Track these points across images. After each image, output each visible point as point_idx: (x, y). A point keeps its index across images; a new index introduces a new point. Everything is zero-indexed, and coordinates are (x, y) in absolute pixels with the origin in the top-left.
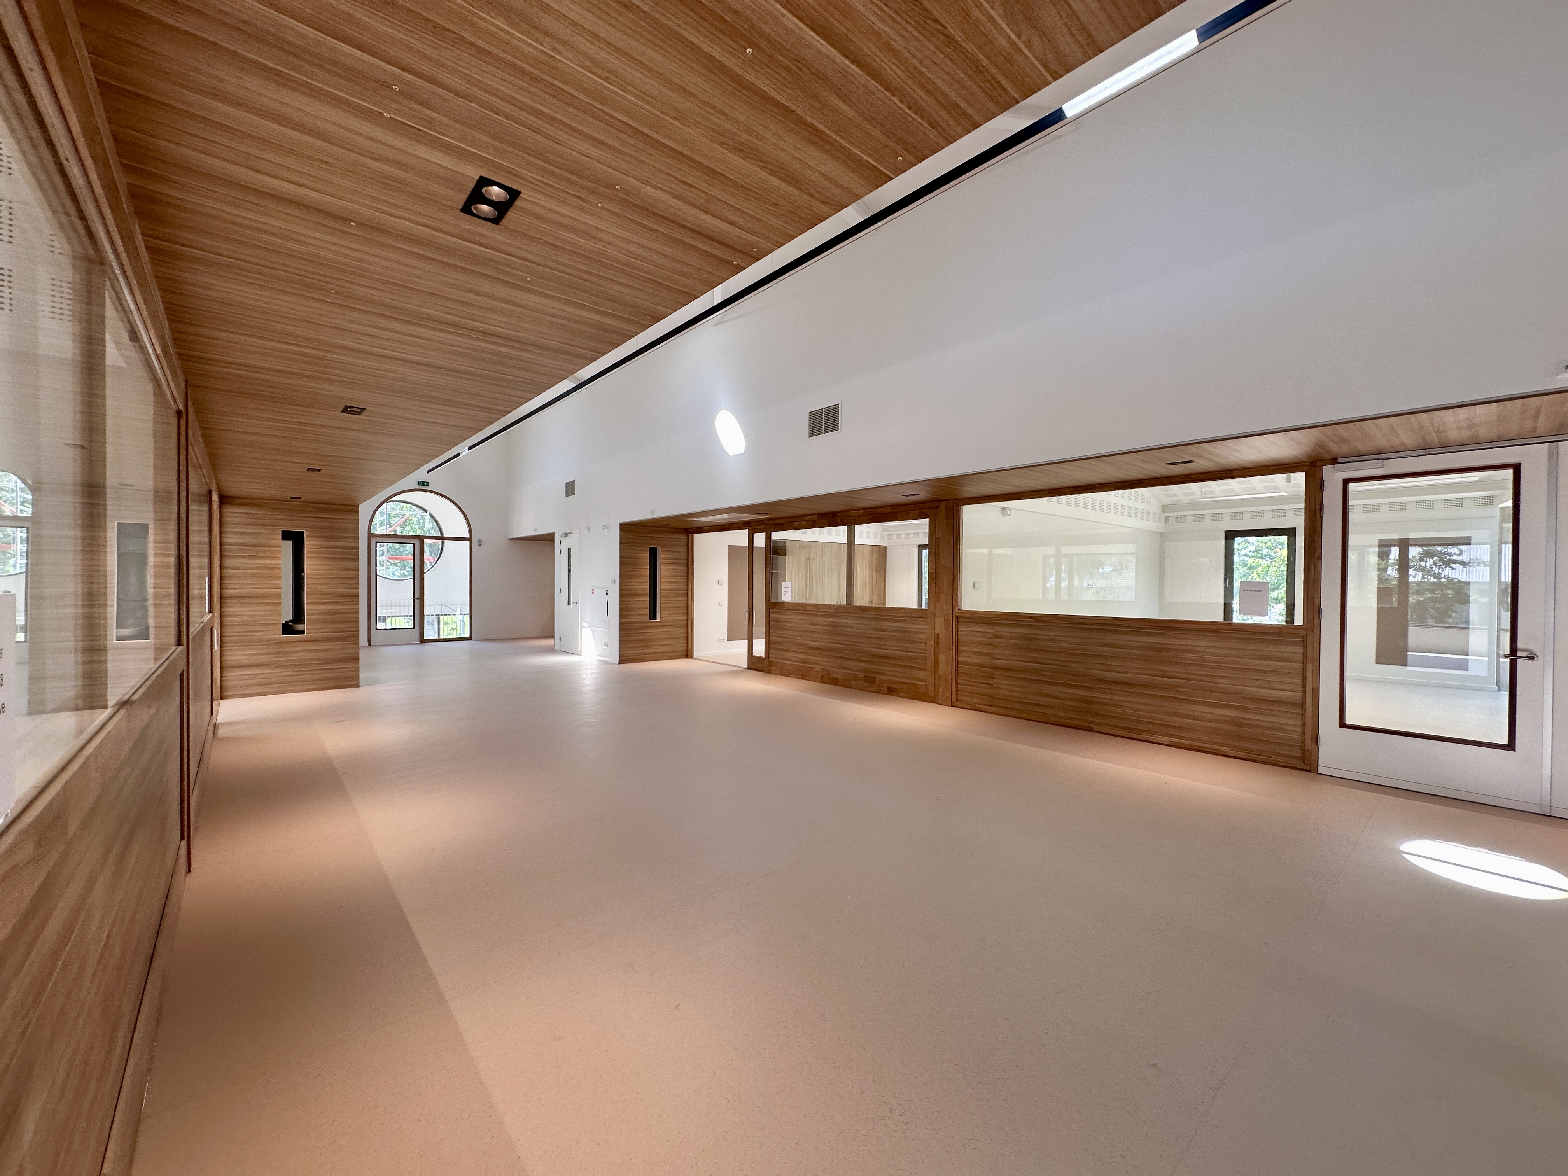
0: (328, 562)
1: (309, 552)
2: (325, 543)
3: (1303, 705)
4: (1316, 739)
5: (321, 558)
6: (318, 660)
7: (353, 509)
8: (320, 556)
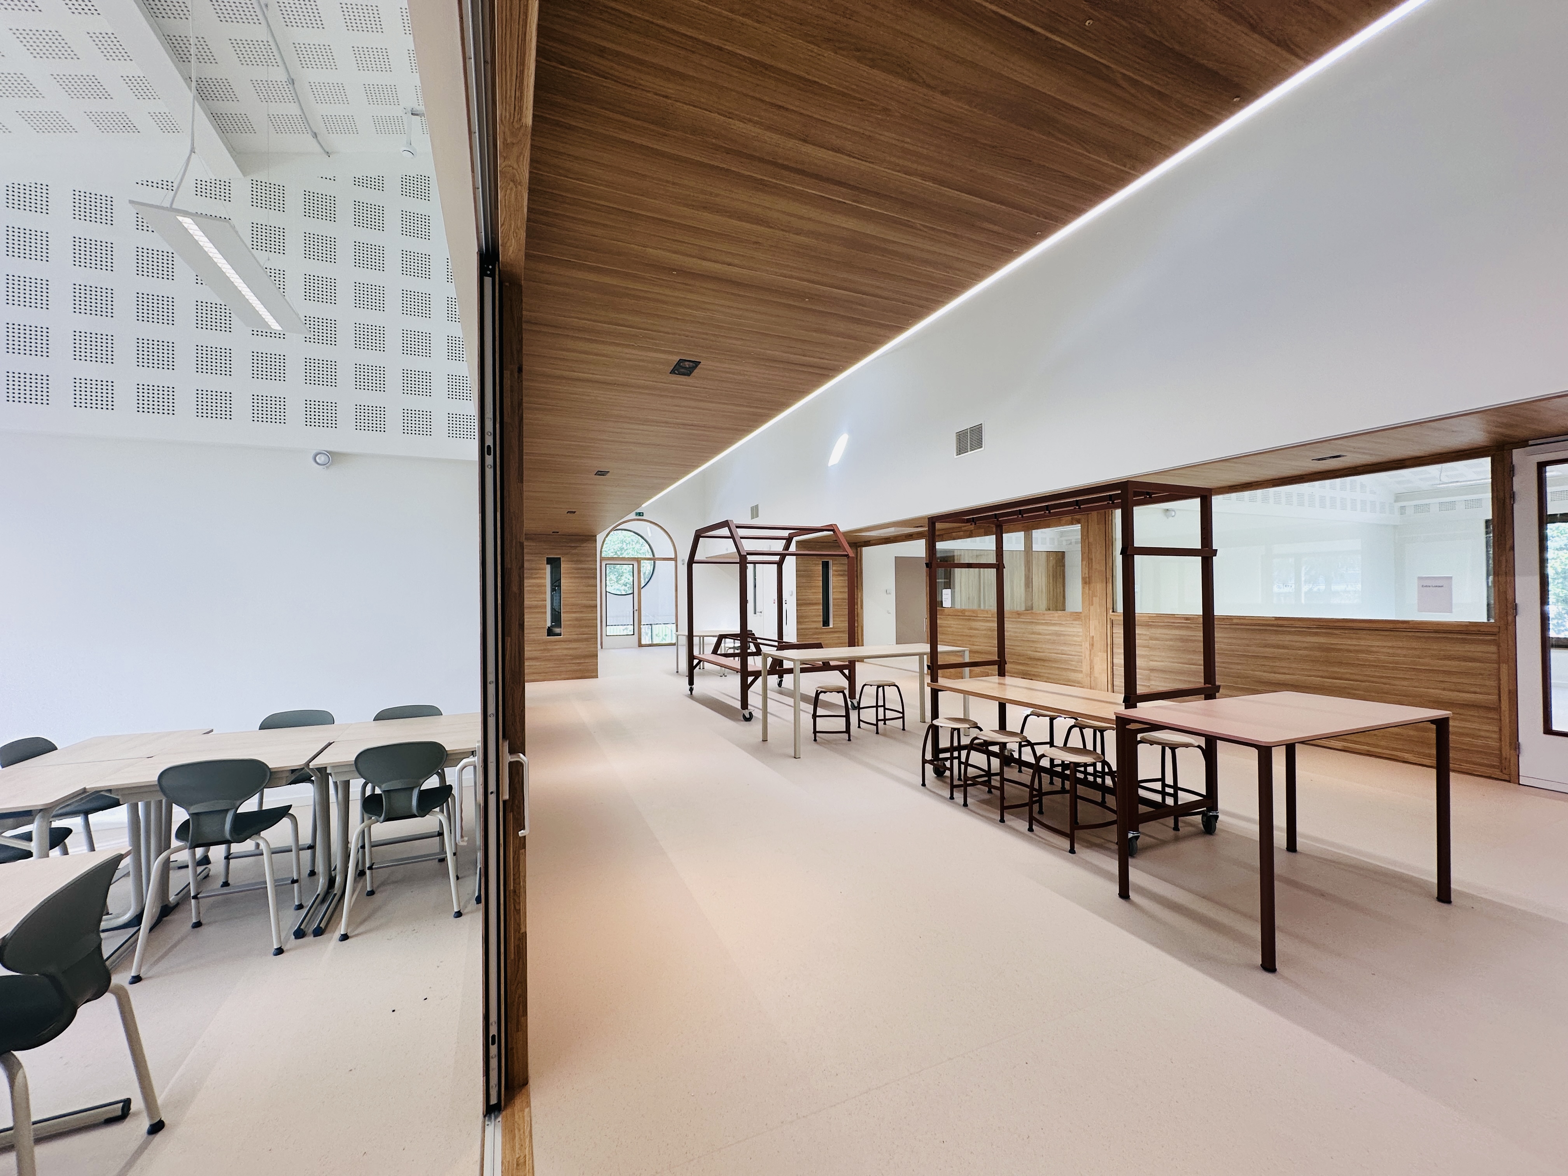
0: (577, 580)
1: (564, 573)
2: (574, 566)
3: (1497, 709)
4: (1516, 746)
5: (571, 577)
6: (570, 656)
7: (592, 538)
8: (571, 575)
